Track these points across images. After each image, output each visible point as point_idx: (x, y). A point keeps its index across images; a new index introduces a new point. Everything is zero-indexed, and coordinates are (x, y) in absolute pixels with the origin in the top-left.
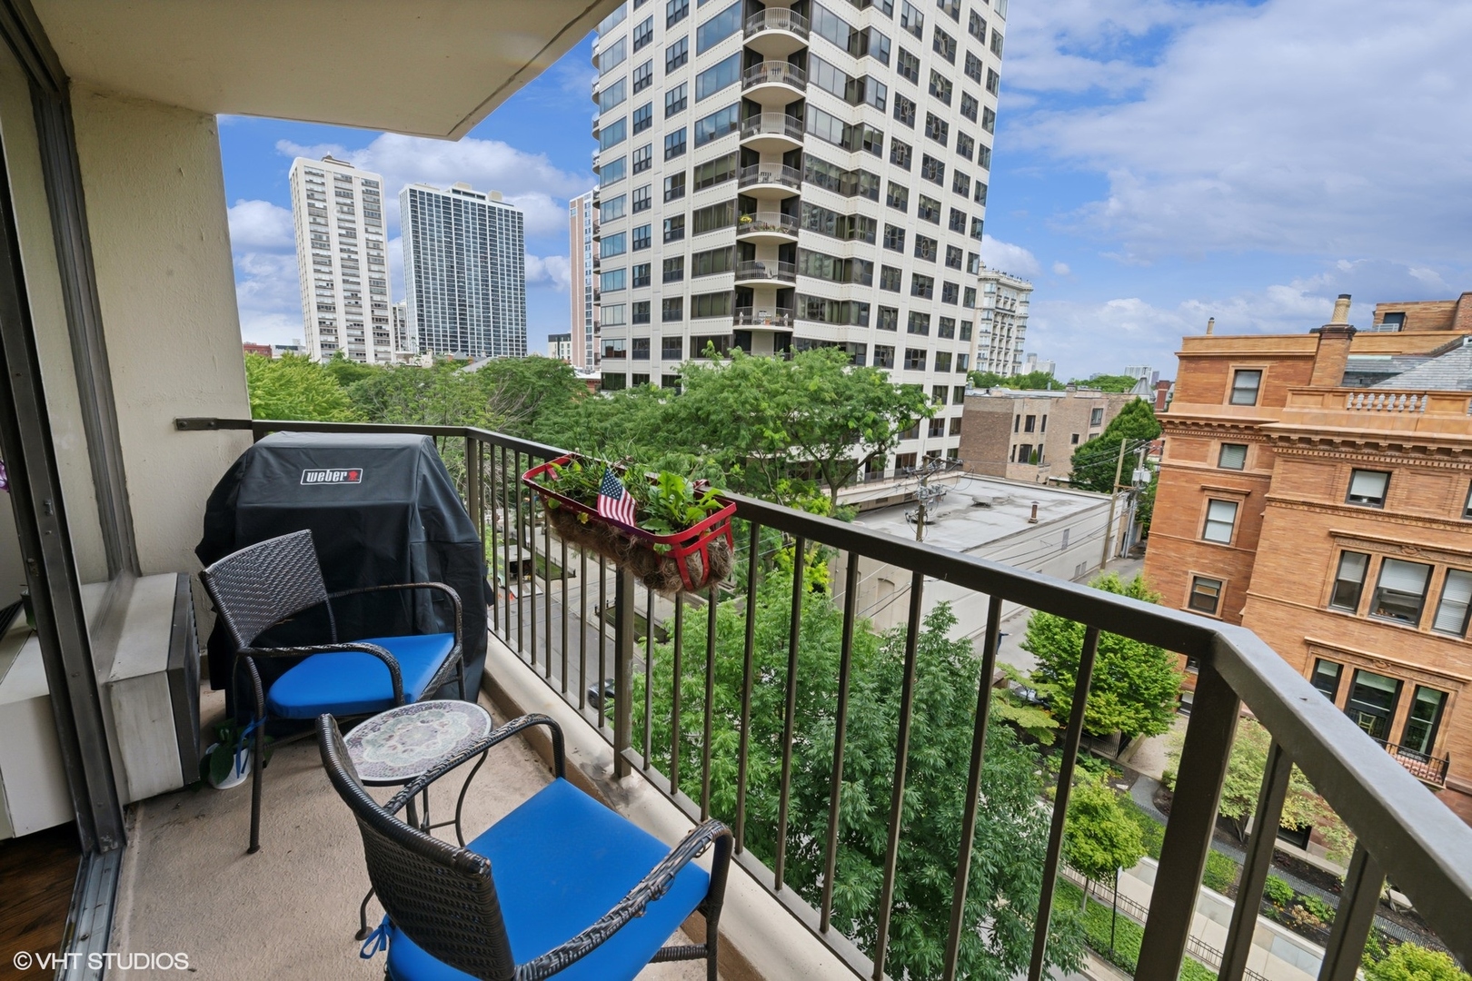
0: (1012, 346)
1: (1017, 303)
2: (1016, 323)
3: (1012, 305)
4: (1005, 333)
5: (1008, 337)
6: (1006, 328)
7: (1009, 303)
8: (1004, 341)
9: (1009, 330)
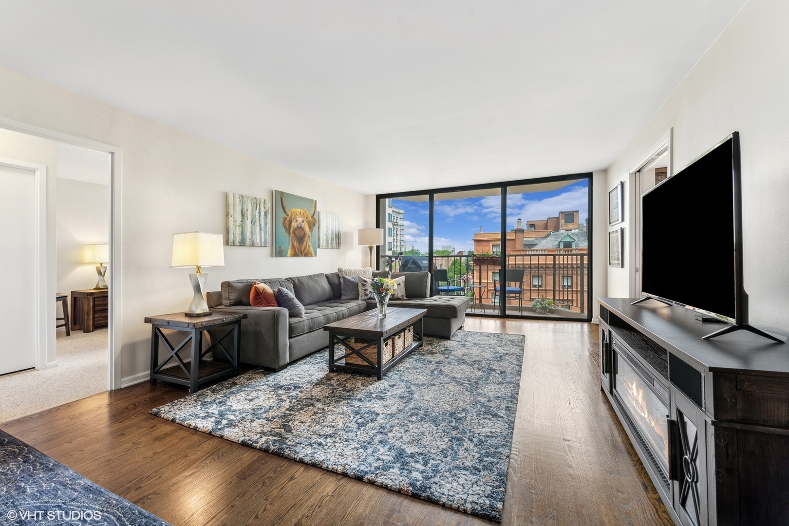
0: (399, 238)
1: (399, 219)
2: (399, 228)
3: (396, 220)
4: (395, 233)
5: (397, 234)
6: (395, 230)
7: (395, 219)
8: (395, 236)
9: (396, 231)
